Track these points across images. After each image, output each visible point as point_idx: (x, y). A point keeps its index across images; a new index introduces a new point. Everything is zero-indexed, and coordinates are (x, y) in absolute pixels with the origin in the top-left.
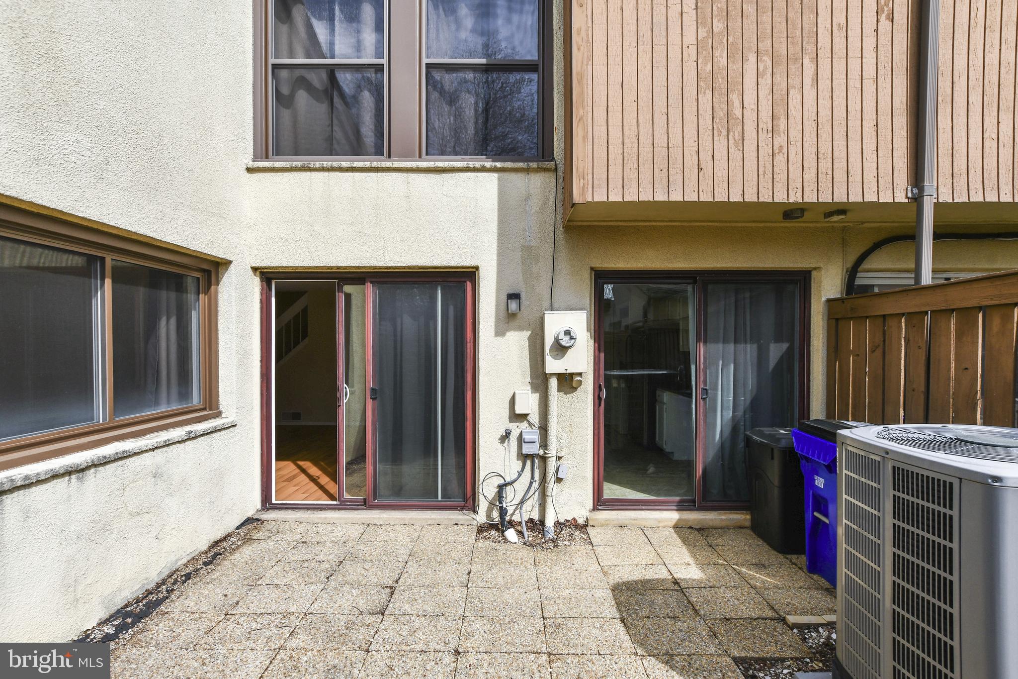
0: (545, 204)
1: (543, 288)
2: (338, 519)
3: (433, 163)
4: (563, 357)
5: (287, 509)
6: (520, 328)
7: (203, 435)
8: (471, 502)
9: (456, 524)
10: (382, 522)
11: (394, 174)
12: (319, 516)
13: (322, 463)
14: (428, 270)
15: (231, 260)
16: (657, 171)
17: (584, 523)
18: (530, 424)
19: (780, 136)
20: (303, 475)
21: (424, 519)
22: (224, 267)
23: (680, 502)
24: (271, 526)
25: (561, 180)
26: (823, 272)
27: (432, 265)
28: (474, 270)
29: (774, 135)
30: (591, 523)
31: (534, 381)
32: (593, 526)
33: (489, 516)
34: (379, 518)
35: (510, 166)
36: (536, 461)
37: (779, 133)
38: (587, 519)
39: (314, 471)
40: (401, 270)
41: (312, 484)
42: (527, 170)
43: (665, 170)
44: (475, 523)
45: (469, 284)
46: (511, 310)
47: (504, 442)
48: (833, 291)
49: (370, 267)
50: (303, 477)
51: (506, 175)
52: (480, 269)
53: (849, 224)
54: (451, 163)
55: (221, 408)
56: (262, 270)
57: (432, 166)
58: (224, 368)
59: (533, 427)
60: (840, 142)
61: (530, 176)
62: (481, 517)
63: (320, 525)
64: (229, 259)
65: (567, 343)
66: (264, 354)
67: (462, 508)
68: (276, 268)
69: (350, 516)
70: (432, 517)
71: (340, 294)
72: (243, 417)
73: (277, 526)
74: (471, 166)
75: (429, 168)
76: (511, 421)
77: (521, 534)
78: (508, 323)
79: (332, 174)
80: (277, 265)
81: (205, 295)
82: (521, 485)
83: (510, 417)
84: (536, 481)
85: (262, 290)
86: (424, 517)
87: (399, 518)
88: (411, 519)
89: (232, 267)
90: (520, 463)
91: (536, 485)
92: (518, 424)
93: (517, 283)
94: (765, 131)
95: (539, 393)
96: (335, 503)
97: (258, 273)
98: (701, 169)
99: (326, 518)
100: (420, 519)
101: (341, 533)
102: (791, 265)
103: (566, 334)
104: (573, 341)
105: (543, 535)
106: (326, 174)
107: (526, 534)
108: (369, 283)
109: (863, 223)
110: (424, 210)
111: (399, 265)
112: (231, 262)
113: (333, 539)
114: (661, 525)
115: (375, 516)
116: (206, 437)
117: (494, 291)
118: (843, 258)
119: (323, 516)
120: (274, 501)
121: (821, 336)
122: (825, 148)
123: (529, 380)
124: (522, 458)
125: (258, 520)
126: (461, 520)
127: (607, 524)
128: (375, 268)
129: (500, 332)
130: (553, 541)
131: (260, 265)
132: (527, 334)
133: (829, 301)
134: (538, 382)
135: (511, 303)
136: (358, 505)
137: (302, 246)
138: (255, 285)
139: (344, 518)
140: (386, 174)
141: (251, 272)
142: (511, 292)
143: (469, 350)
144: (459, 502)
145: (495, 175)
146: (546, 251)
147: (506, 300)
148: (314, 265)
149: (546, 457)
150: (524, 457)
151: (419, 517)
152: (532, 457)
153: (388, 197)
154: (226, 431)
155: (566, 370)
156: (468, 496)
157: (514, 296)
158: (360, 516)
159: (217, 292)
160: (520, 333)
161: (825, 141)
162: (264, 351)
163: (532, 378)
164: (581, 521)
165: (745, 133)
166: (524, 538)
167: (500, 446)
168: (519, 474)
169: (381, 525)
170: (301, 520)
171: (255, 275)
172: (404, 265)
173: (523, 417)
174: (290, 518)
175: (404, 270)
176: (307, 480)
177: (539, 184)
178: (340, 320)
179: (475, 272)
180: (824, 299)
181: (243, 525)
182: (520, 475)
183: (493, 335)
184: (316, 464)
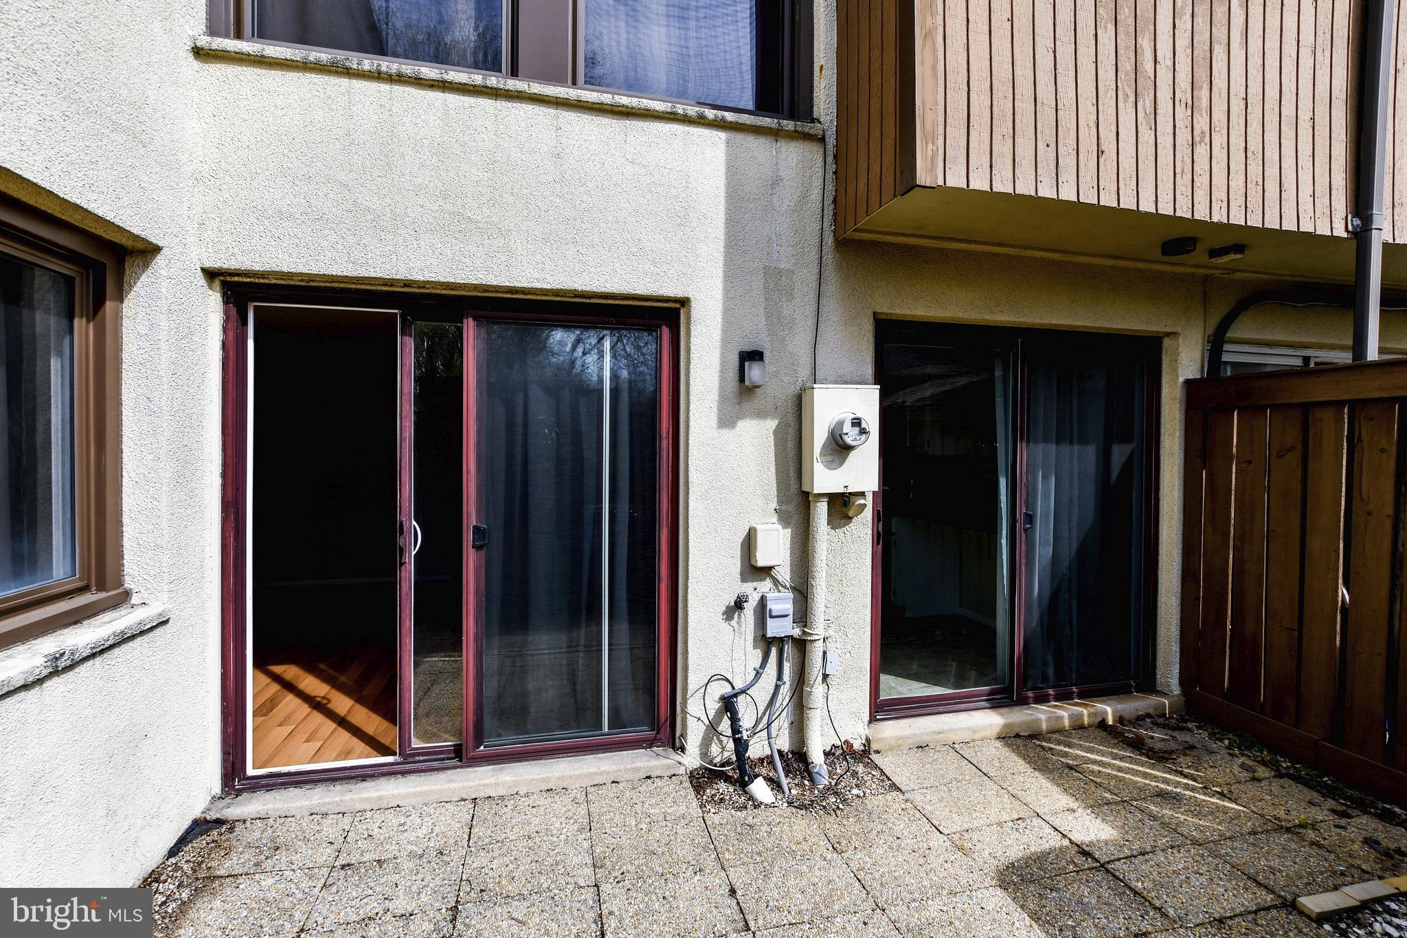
0: (804, 197)
1: (799, 343)
2: (407, 796)
3: (610, 96)
4: (841, 464)
5: (285, 785)
6: (760, 414)
7: (93, 656)
8: (666, 730)
9: (649, 777)
10: (502, 792)
11: (530, 107)
12: (365, 795)
13: (322, 666)
14: (593, 301)
15: (160, 244)
16: (1041, 146)
17: (862, 748)
18: (776, 582)
19: (1201, 115)
20: (290, 697)
21: (586, 776)
22: (139, 261)
23: (991, 693)
24: (254, 833)
25: (830, 159)
26: (1181, 339)
27: (603, 290)
28: (677, 306)
29: (1195, 113)
30: (874, 746)
31: (783, 507)
32: (878, 752)
33: (704, 754)
34: (497, 784)
35: (748, 122)
36: (788, 648)
37: (1201, 111)
38: (868, 740)
39: (312, 685)
40: (539, 298)
41: (318, 718)
42: (775, 134)
43: (1053, 146)
44: (682, 770)
45: (665, 331)
46: (751, 382)
47: (733, 619)
48: (1191, 368)
49: (476, 287)
50: (291, 701)
51: (739, 138)
52: (693, 304)
53: (1215, 272)
54: (644, 100)
55: (129, 583)
56: (228, 279)
57: (608, 101)
58: (137, 492)
59: (780, 588)
60: (1272, 136)
61: (779, 144)
62: (692, 759)
63: (369, 814)
64: (155, 242)
65: (855, 439)
66: (229, 461)
67: (649, 743)
68: (263, 275)
69: (434, 788)
70: (603, 769)
71: (407, 339)
72: (184, 598)
73: (270, 830)
74: (680, 111)
75: (602, 104)
76: (744, 579)
77: (775, 784)
78: (739, 403)
79: (399, 90)
80: (267, 268)
81: (88, 321)
82: (762, 691)
83: (742, 573)
84: (784, 683)
85: (227, 320)
86: (586, 771)
87: (538, 779)
88: (561, 778)
89: (160, 260)
90: (758, 654)
91: (785, 690)
92: (755, 584)
93: (757, 336)
94: (1183, 105)
95: (792, 528)
96: (390, 759)
97: (217, 283)
98: (1102, 152)
99: (380, 798)
100: (579, 777)
101: (424, 830)
102: (1144, 327)
103: (853, 425)
104: (864, 437)
105: (812, 780)
106: (385, 87)
107: (784, 781)
108: (471, 320)
109: (1234, 271)
110: (589, 184)
111: (538, 285)
112: (157, 249)
113: (410, 847)
114: (977, 736)
115: (487, 781)
116: (98, 660)
117: (718, 344)
118: (1205, 322)
119: (374, 794)
120: (251, 771)
121: (1178, 434)
122: (1255, 144)
123: (774, 505)
124: (762, 644)
125: (219, 822)
126: (656, 767)
127: (900, 746)
128: (486, 288)
129: (726, 421)
130: (832, 790)
131: (226, 266)
132: (772, 424)
133: (1188, 383)
134: (790, 508)
135: (750, 368)
136: (443, 759)
137: (327, 232)
138: (211, 308)
139: (421, 794)
140: (515, 105)
141: (201, 280)
142: (747, 348)
143: (664, 453)
144: (645, 732)
145: (721, 136)
146: (806, 278)
147: (737, 363)
148: (355, 274)
149: (806, 640)
150: (766, 643)
151: (577, 773)
152: (780, 641)
153: (518, 150)
154: (146, 638)
155: (846, 487)
156: (663, 719)
157: (751, 356)
158: (454, 785)
159: (118, 317)
160: (761, 422)
161: (1255, 133)
162: (229, 452)
163: (780, 502)
164: (858, 745)
165: (1158, 102)
166: (784, 793)
167: (725, 625)
168: (758, 672)
169: (502, 798)
170: (324, 810)
171: (211, 288)
172: (549, 287)
173: (766, 571)
174: (296, 808)
175: (545, 298)
176: (305, 709)
177: (795, 161)
178: (406, 390)
179: (679, 309)
180: (1181, 380)
181: (183, 841)
182: (758, 674)
183: (714, 423)
184: (311, 668)
